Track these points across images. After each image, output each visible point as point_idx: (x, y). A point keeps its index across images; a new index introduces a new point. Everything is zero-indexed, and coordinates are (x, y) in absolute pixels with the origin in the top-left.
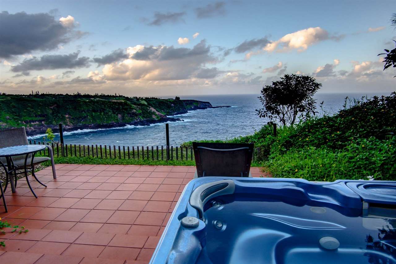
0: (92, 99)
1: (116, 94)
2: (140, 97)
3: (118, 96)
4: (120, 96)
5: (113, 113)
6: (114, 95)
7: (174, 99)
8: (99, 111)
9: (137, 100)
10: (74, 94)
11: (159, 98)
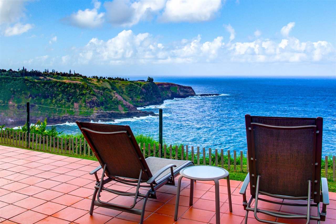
0: (42, 78)
1: (70, 72)
2: (101, 77)
3: (73, 74)
4: (76, 75)
5: (67, 101)
6: (69, 73)
7: (146, 80)
8: (50, 97)
9: (97, 82)
10: (19, 70)
11: (126, 79)
